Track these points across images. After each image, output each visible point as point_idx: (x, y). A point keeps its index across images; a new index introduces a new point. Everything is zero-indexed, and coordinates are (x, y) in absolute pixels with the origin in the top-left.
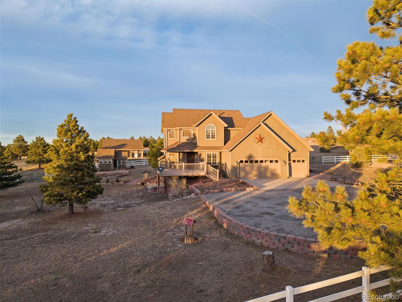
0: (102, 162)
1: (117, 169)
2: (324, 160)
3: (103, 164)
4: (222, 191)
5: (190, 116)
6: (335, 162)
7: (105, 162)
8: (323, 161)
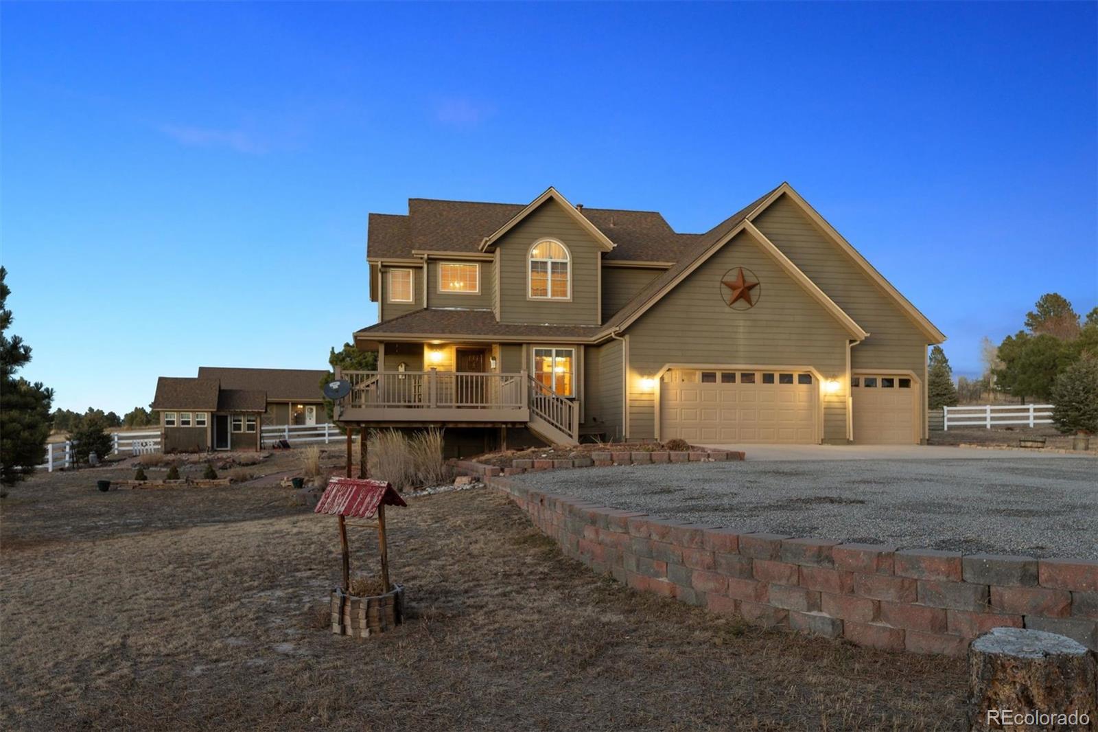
0: (172, 423)
1: (229, 448)
2: (950, 420)
3: (178, 429)
4: (589, 462)
5: (471, 221)
6: (989, 427)
7: (184, 423)
8: (946, 424)
